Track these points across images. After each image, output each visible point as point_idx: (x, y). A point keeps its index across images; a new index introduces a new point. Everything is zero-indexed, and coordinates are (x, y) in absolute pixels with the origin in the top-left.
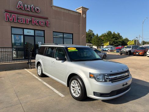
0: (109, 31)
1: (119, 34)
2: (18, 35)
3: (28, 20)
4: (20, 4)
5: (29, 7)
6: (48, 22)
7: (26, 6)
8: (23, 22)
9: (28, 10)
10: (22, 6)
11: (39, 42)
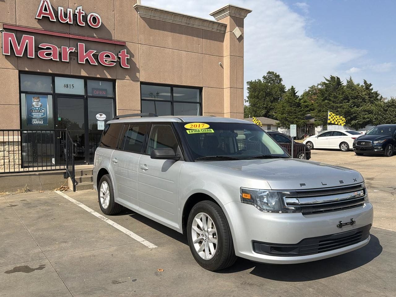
0: (332, 78)
1: (368, 86)
2: (39, 96)
3: (68, 50)
4: (45, 5)
5: (70, 14)
6: (126, 54)
7: (61, 10)
8: (52, 58)
9: (68, 22)
10: (51, 11)
11: (99, 115)
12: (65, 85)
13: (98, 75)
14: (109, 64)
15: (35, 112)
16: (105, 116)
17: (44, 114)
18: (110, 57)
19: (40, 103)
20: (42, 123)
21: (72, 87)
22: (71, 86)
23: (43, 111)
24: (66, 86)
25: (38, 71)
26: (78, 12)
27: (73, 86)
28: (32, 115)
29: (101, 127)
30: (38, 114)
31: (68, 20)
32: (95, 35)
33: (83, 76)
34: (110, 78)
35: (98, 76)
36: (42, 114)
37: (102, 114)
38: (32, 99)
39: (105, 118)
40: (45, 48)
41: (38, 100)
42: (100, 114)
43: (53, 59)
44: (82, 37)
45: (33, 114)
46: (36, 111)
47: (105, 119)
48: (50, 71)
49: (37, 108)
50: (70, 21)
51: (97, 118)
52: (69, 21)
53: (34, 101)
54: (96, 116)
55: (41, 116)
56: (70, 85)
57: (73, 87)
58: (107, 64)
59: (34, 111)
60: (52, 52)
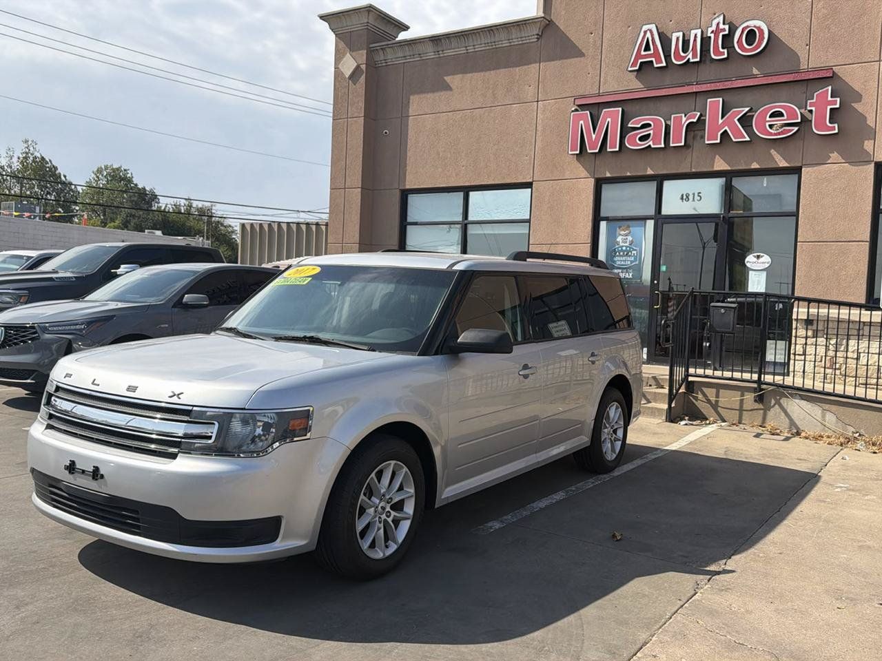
2: (629, 223)
3: (684, 119)
4: (648, 39)
5: (695, 40)
6: (830, 99)
7: (678, 39)
8: (651, 143)
9: (689, 59)
10: (657, 48)
11: (755, 256)
12: (682, 195)
13: (755, 163)
14: (779, 134)
15: (620, 256)
16: (770, 260)
17: (635, 260)
18: (782, 115)
19: (630, 238)
20: (631, 276)
21: (697, 198)
22: (696, 195)
23: (635, 252)
24: (685, 197)
25: (629, 174)
26: (712, 32)
27: (699, 196)
28: (614, 262)
29: (756, 286)
30: (624, 258)
31: (690, 56)
32: (755, 71)
33: (719, 171)
34: (786, 165)
35: (755, 166)
36: (633, 259)
37: (762, 254)
38: (616, 231)
39: (768, 263)
40: (639, 126)
41: (627, 231)
42: (756, 254)
43: (653, 146)
44: (718, 84)
45: (616, 259)
46: (622, 254)
47: (767, 265)
48: (650, 172)
49: (624, 248)
50: (694, 56)
51: (748, 265)
52: (691, 58)
53: (620, 235)
54: (747, 260)
55: (629, 263)
56: (694, 194)
57: (699, 198)
58: (774, 134)
59: (618, 254)
60: (651, 132)
